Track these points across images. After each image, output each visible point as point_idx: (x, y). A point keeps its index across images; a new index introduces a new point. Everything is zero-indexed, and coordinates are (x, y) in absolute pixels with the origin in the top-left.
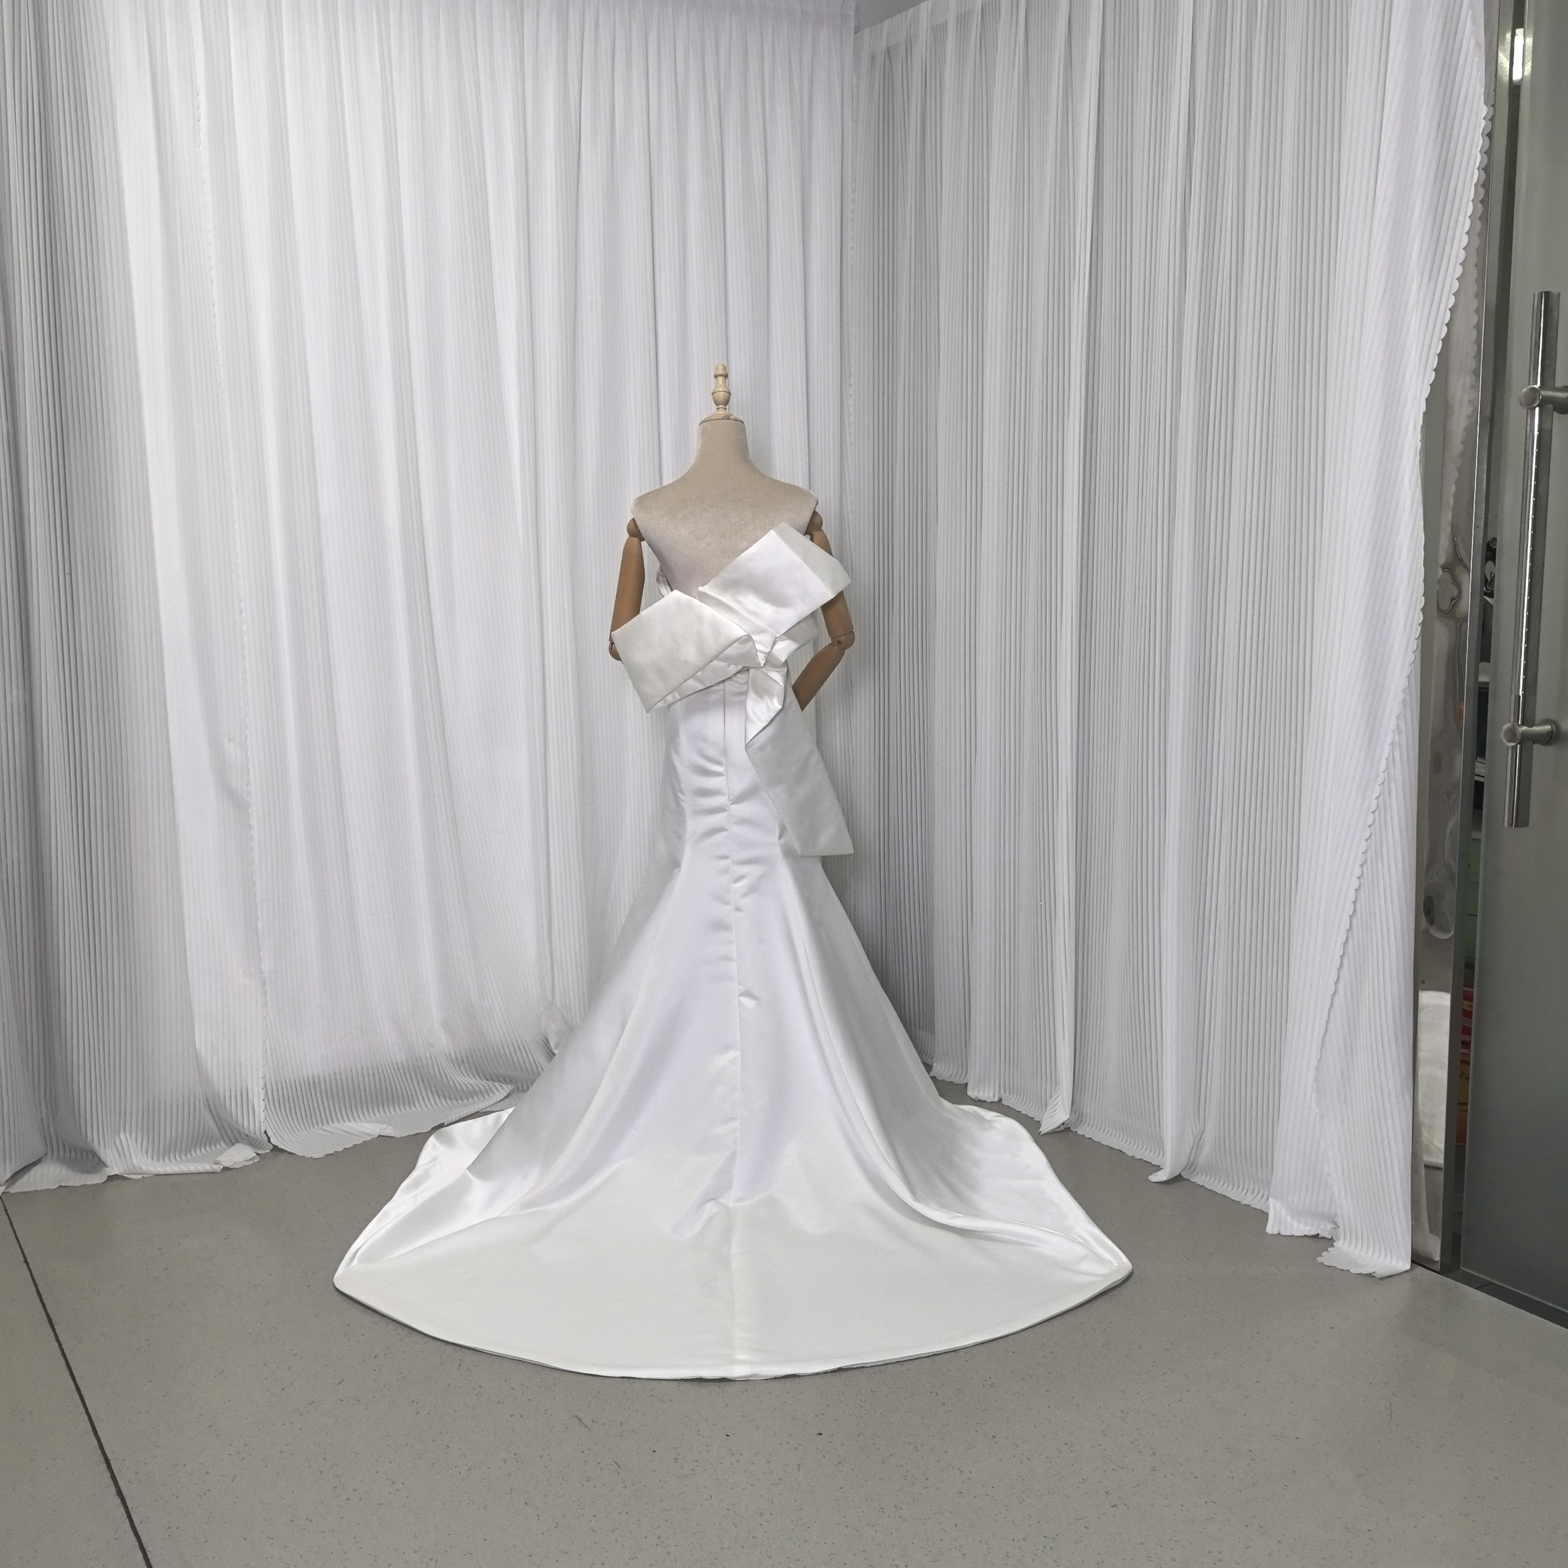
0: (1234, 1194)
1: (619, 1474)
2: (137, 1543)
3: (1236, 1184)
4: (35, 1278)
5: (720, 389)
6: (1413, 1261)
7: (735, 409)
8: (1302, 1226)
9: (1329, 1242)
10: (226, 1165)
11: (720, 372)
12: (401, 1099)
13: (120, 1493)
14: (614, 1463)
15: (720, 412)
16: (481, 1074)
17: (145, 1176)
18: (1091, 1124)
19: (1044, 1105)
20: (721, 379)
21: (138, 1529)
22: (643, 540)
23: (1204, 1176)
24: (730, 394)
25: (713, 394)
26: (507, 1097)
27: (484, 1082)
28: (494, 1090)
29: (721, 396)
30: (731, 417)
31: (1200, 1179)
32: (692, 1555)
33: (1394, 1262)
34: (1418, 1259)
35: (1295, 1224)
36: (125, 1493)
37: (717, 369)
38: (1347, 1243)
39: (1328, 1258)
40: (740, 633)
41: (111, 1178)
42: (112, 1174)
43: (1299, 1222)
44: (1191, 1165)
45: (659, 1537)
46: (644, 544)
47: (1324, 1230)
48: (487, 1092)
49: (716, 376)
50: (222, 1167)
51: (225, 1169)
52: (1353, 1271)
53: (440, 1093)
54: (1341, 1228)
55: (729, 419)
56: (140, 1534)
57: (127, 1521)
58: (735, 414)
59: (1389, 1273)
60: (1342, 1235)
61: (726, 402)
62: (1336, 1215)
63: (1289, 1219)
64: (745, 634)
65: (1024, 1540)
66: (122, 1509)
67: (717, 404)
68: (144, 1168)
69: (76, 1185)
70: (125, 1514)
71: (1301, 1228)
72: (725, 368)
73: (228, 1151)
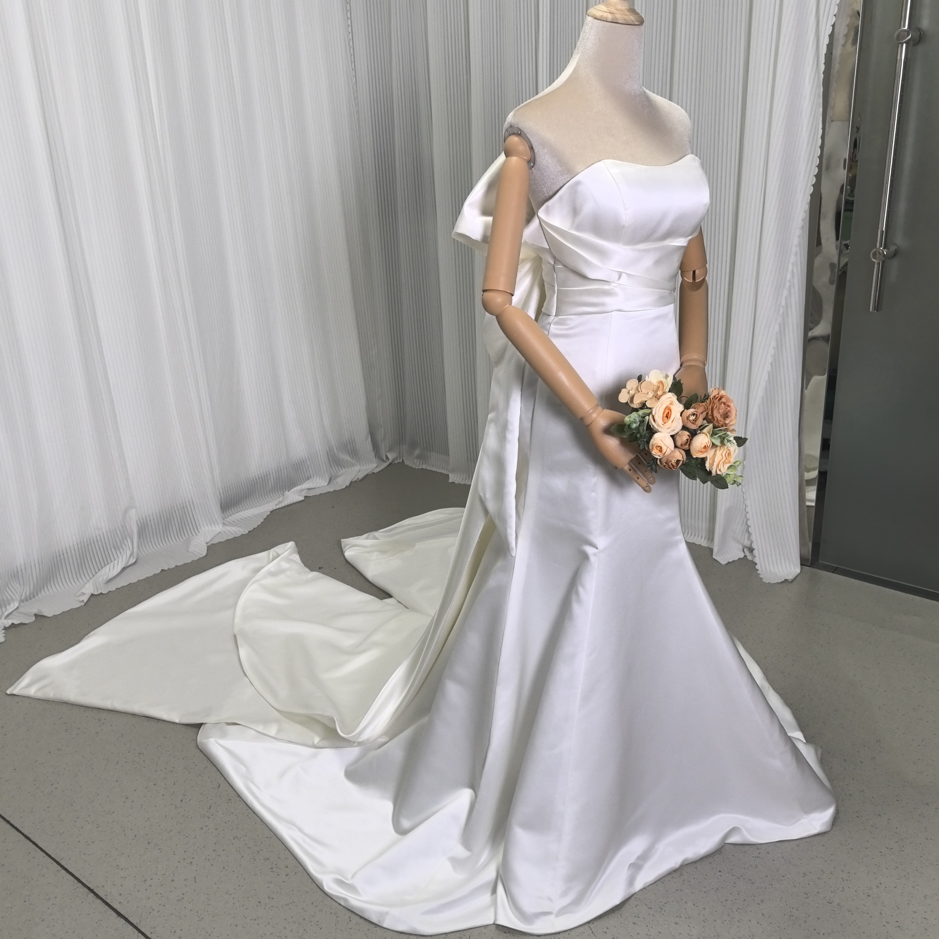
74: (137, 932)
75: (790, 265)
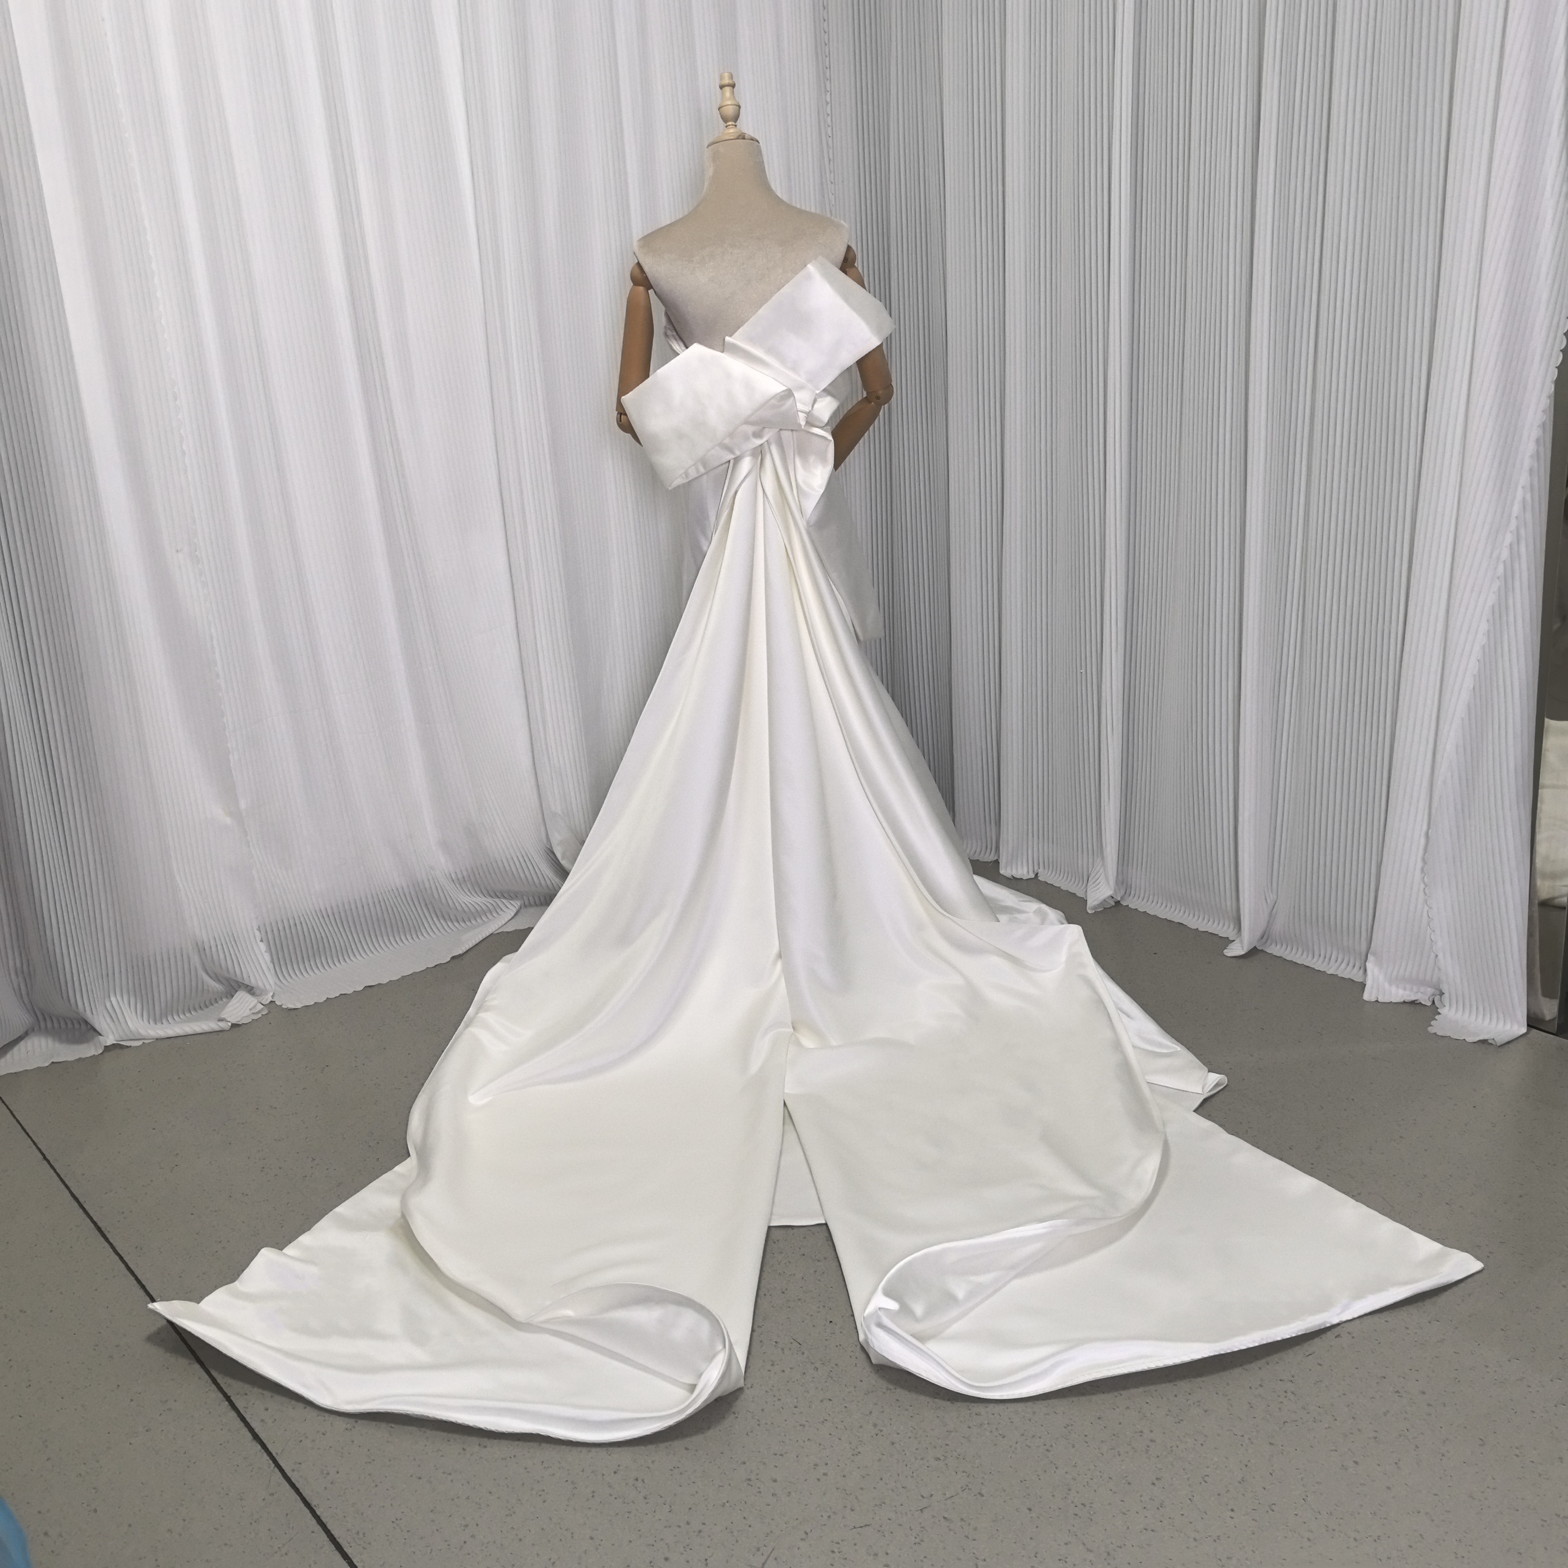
0: (1317, 964)
1: (803, 1353)
2: (299, 1498)
3: (1317, 953)
4: (63, 1178)
5: (729, 102)
6: (1529, 1025)
7: (747, 125)
8: (1401, 992)
9: (1433, 1010)
10: (234, 1022)
11: (727, 81)
12: (407, 929)
13: (256, 1437)
14: (792, 1341)
15: (731, 131)
16: (484, 892)
17: (145, 1041)
18: (1142, 895)
19: (1086, 879)
20: (728, 90)
21: (293, 1480)
22: (651, 287)
23: (1278, 946)
24: (739, 107)
25: (719, 109)
26: (516, 914)
27: (490, 900)
28: (504, 908)
29: (730, 110)
30: (746, 137)
31: (1275, 950)
32: (919, 1443)
33: (1508, 1027)
34: (1534, 1022)
35: (1394, 989)
36: (262, 1436)
37: (721, 78)
38: (1453, 1009)
39: (1438, 1027)
40: (779, 388)
41: (107, 1049)
42: (109, 1043)
43: (1398, 987)
44: (1265, 936)
45: (875, 1425)
46: (651, 292)
47: (1424, 996)
48: (496, 910)
49: (722, 87)
50: (230, 1024)
51: (234, 1026)
52: (1470, 1039)
53: (446, 917)
54: (1446, 995)
55: (744, 139)
56: (297, 1485)
57: (276, 1470)
58: (749, 131)
59: (1506, 1040)
60: (1447, 1003)
61: (736, 118)
62: (1439, 979)
63: (1387, 985)
64: (785, 388)
65: (1261, 1386)
66: (266, 1457)
67: (725, 120)
68: (143, 1032)
69: (70, 1059)
70: (271, 1462)
71: (1398, 994)
72: (731, 77)
73: (230, 1004)
74: (273, 1465)
75: (1520, 488)
